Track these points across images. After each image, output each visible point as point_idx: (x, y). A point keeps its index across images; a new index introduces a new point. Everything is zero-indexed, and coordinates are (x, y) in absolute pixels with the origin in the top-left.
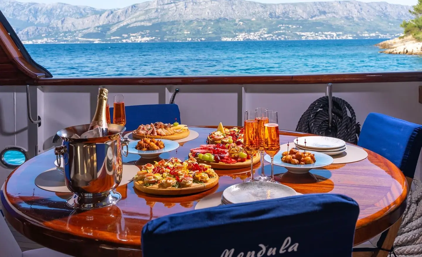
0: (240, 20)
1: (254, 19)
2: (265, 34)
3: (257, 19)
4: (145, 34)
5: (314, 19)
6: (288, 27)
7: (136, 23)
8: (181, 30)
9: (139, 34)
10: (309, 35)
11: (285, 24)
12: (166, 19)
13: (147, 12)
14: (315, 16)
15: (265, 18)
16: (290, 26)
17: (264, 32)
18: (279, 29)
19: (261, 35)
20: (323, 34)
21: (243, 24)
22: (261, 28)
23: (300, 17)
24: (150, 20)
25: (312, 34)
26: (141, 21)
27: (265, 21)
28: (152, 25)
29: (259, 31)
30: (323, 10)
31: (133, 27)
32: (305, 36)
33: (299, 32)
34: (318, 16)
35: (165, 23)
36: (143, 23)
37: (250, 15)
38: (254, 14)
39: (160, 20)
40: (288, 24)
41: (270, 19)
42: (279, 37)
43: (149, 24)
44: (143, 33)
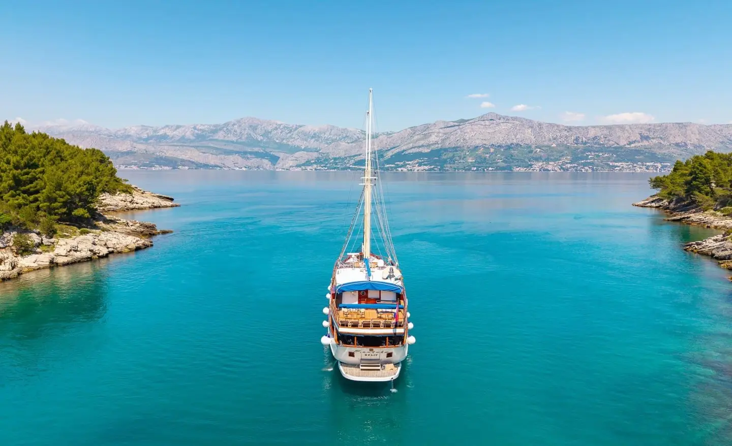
0: (536, 147)
1: (554, 145)
2: (567, 163)
3: (558, 145)
4: (423, 162)
5: (633, 145)
6: (598, 156)
7: (413, 149)
8: (464, 157)
9: (416, 162)
10: (625, 166)
11: (595, 152)
12: (447, 144)
13: (426, 136)
14: (634, 142)
15: (568, 144)
16: (601, 154)
17: (566, 161)
18: (587, 158)
19: (563, 164)
20: (643, 165)
21: (540, 152)
22: (563, 156)
23: (613, 143)
24: (429, 146)
25: (629, 165)
26: (419, 147)
27: (568, 147)
28: (430, 152)
29: (560, 160)
30: (646, 135)
31: (409, 153)
32: (619, 167)
33: (612, 162)
34: (639, 142)
35: (446, 150)
36: (420, 150)
37: (550, 140)
38: (555, 139)
39: (440, 145)
40: (597, 152)
41: (576, 145)
42: (586, 168)
43: (426, 150)
44: (420, 161)
